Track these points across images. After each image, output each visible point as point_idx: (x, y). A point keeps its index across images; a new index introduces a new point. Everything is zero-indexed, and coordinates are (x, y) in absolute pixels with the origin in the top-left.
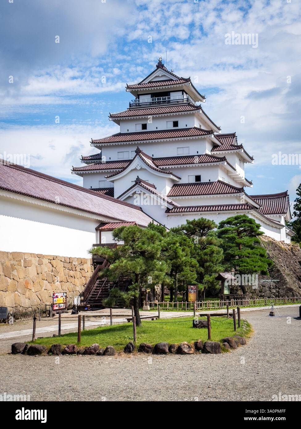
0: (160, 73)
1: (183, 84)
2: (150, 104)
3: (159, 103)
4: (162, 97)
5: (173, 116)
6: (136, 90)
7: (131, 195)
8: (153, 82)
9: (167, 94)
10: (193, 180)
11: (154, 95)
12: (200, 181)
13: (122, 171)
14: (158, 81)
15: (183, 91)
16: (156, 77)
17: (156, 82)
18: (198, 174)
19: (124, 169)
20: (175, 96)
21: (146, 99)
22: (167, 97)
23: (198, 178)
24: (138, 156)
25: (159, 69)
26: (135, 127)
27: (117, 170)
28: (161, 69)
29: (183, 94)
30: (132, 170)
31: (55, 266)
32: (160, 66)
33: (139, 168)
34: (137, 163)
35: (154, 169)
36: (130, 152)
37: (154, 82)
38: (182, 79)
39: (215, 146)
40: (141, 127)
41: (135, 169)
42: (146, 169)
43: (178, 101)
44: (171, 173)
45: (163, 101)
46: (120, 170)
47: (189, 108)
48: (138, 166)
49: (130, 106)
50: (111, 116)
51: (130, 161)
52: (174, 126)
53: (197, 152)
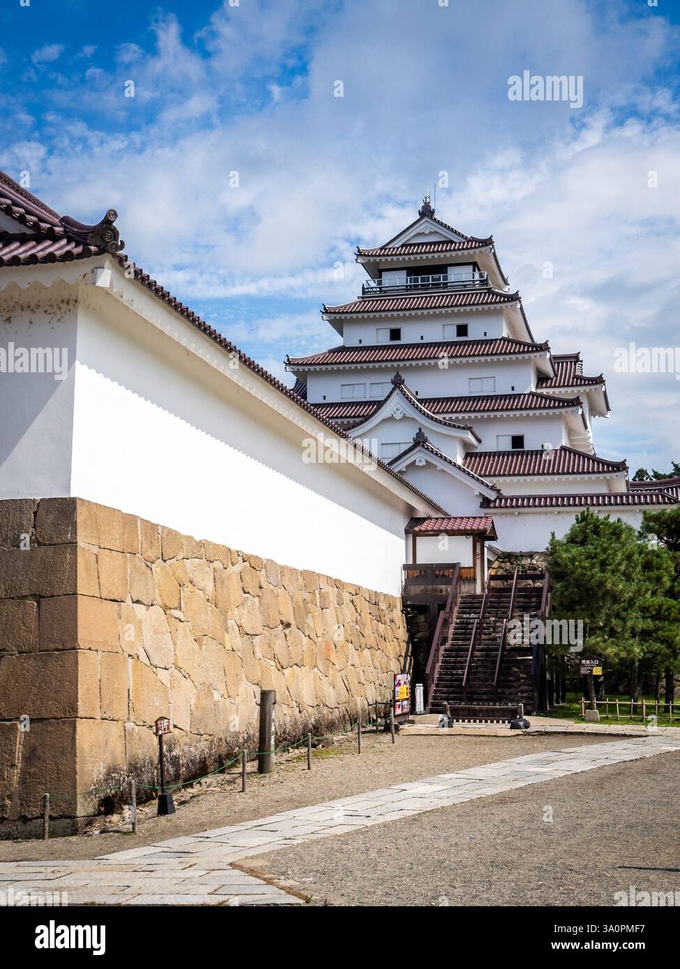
0: (425, 226)
1: (477, 251)
2: (407, 290)
3: (426, 287)
4: (430, 276)
5: (459, 314)
6: (378, 259)
7: (404, 469)
8: (411, 245)
9: (442, 269)
10: (506, 446)
11: (412, 271)
12: (523, 447)
13: (362, 422)
14: (423, 244)
15: (475, 265)
16: (418, 234)
17: (418, 245)
18: (517, 433)
19: (367, 418)
20: (459, 275)
21: (396, 279)
22: (441, 276)
23: (518, 441)
24: (397, 391)
25: (425, 219)
26: (376, 336)
27: (351, 421)
28: (428, 220)
29: (474, 270)
30: (384, 421)
32: (427, 212)
33: (398, 416)
34: (395, 406)
35: (428, 416)
36: (368, 385)
37: (415, 245)
38: (473, 240)
39: (542, 379)
40: (387, 334)
41: (391, 419)
42: (413, 419)
43: (466, 283)
44: (470, 429)
45: (433, 284)
46: (358, 420)
47: (490, 298)
48: (398, 413)
49: (364, 292)
50: (326, 311)
51: (380, 404)
52: (459, 335)
53: (513, 389)
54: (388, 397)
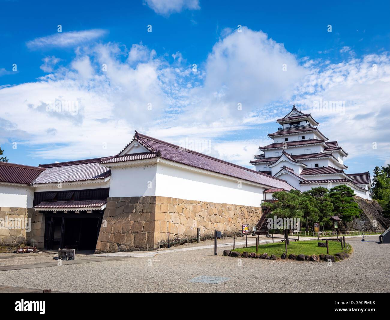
0: (294, 112)
1: (307, 118)
2: (289, 128)
3: (294, 127)
4: (295, 125)
5: (302, 134)
6: (282, 122)
7: (281, 175)
8: (290, 117)
9: (298, 122)
10: (314, 166)
11: (291, 124)
12: (318, 167)
13: (275, 162)
14: (293, 117)
15: (307, 121)
16: (292, 115)
17: (292, 117)
18: (317, 163)
19: (277, 161)
20: (302, 124)
21: (287, 126)
22: (298, 124)
23: (317, 165)
24: (283, 155)
26: (282, 140)
27: (273, 162)
29: (307, 122)
30: (281, 162)
31: (243, 211)
32: (294, 109)
33: (284, 161)
34: (283, 158)
35: (292, 161)
36: (279, 153)
37: (291, 117)
38: (306, 115)
39: (326, 149)
40: (284, 140)
41: (282, 161)
42: (288, 161)
43: (304, 126)
44: (302, 163)
45: (296, 127)
46: (274, 162)
47: (310, 129)
49: (279, 130)
50: (269, 135)
51: (279, 158)
52: (302, 139)
53: (316, 152)
54: (282, 155)
